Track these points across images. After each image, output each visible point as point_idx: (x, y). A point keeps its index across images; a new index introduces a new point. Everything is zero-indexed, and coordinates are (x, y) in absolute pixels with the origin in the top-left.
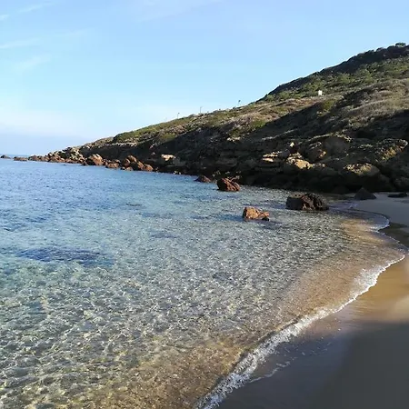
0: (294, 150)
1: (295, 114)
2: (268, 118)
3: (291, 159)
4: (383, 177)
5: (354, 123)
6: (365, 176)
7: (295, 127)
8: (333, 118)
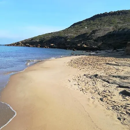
0: (83, 43)
1: (82, 35)
2: (75, 36)
3: (83, 45)
4: (98, 48)
5: (94, 38)
6: (96, 48)
7: (82, 38)
8: (90, 37)
